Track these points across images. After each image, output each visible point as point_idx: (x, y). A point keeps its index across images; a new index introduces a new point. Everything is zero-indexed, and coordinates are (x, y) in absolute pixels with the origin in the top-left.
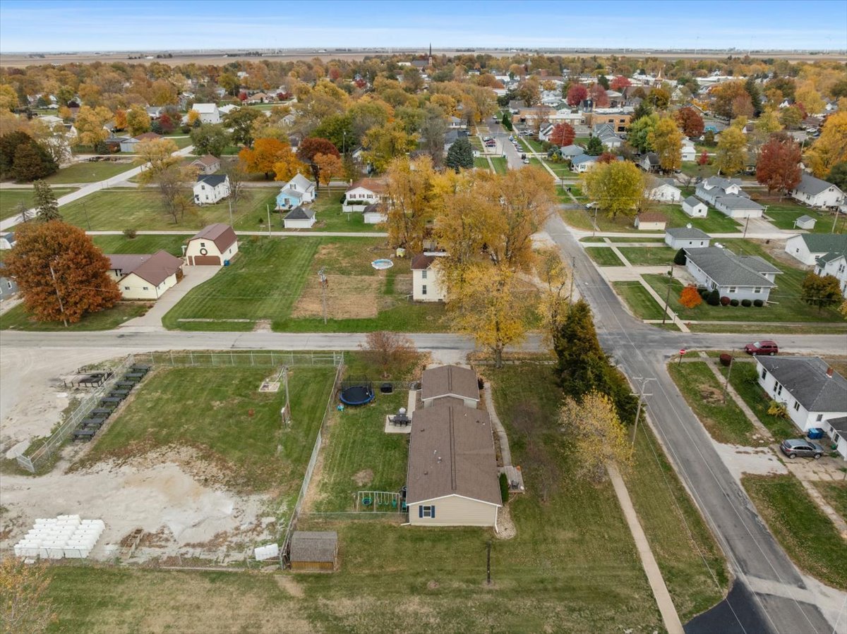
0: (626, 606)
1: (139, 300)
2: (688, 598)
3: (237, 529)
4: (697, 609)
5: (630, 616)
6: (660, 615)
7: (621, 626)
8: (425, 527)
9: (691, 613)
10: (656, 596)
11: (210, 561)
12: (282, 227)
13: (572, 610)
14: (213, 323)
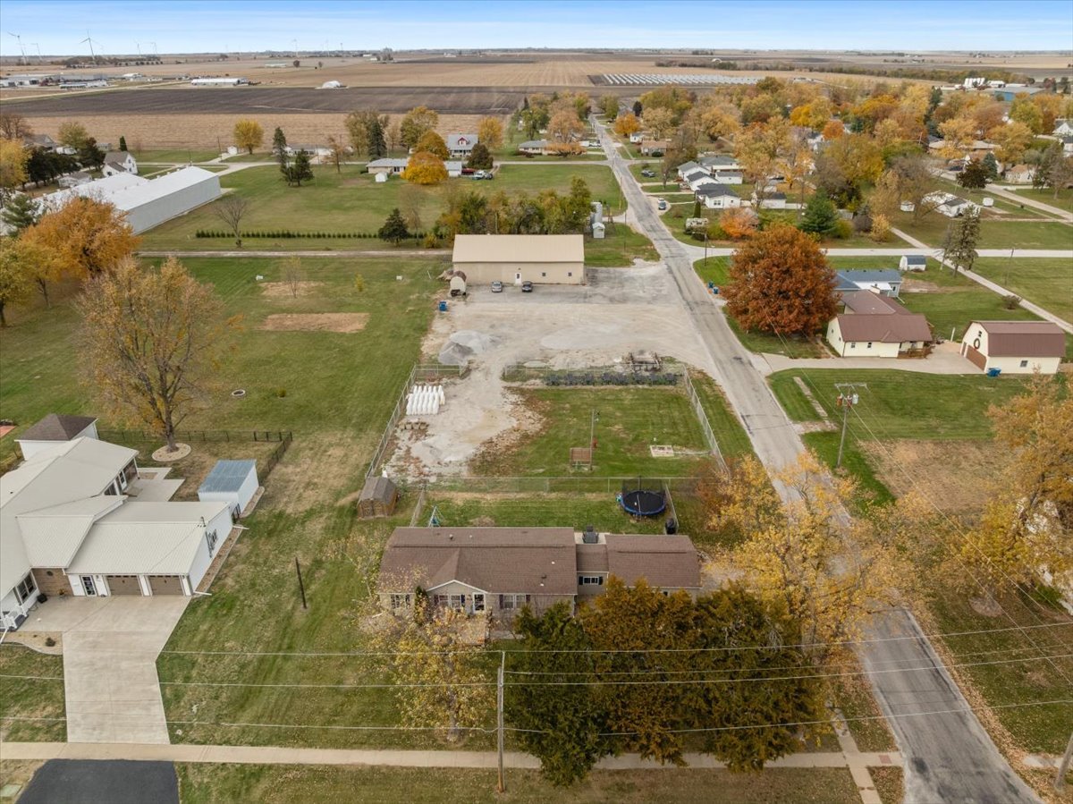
0: (226, 715)
2: (206, 780)
3: (424, 466)
4: (187, 786)
5: (213, 714)
6: (198, 743)
7: (204, 703)
9: (185, 777)
10: (224, 747)
11: (386, 461)
13: (243, 666)
14: (803, 397)
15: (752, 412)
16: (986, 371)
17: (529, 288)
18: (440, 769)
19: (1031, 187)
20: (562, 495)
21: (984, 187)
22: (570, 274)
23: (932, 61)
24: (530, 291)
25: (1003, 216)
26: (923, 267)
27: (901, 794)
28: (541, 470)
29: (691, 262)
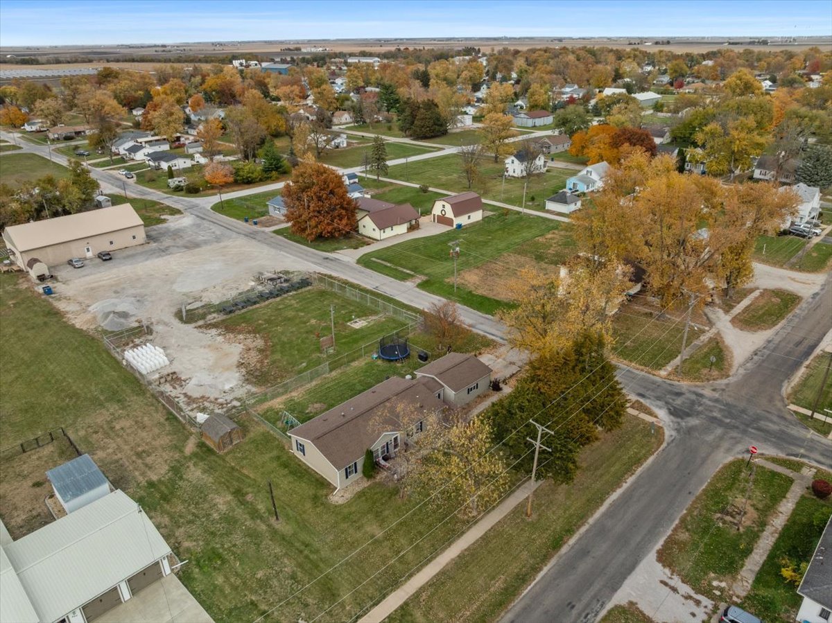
1: (370, 238)
3: (216, 399)
8: (300, 461)
11: (181, 410)
12: (542, 208)
13: (293, 577)
14: (390, 267)
15: (377, 285)
16: (455, 226)
17: (106, 257)
18: (490, 530)
19: (352, 125)
20: (339, 371)
21: (331, 128)
22: (134, 237)
23: (190, 50)
24: (110, 259)
25: (358, 143)
26: (356, 180)
27: (650, 409)
28: (304, 364)
29: (209, 208)
